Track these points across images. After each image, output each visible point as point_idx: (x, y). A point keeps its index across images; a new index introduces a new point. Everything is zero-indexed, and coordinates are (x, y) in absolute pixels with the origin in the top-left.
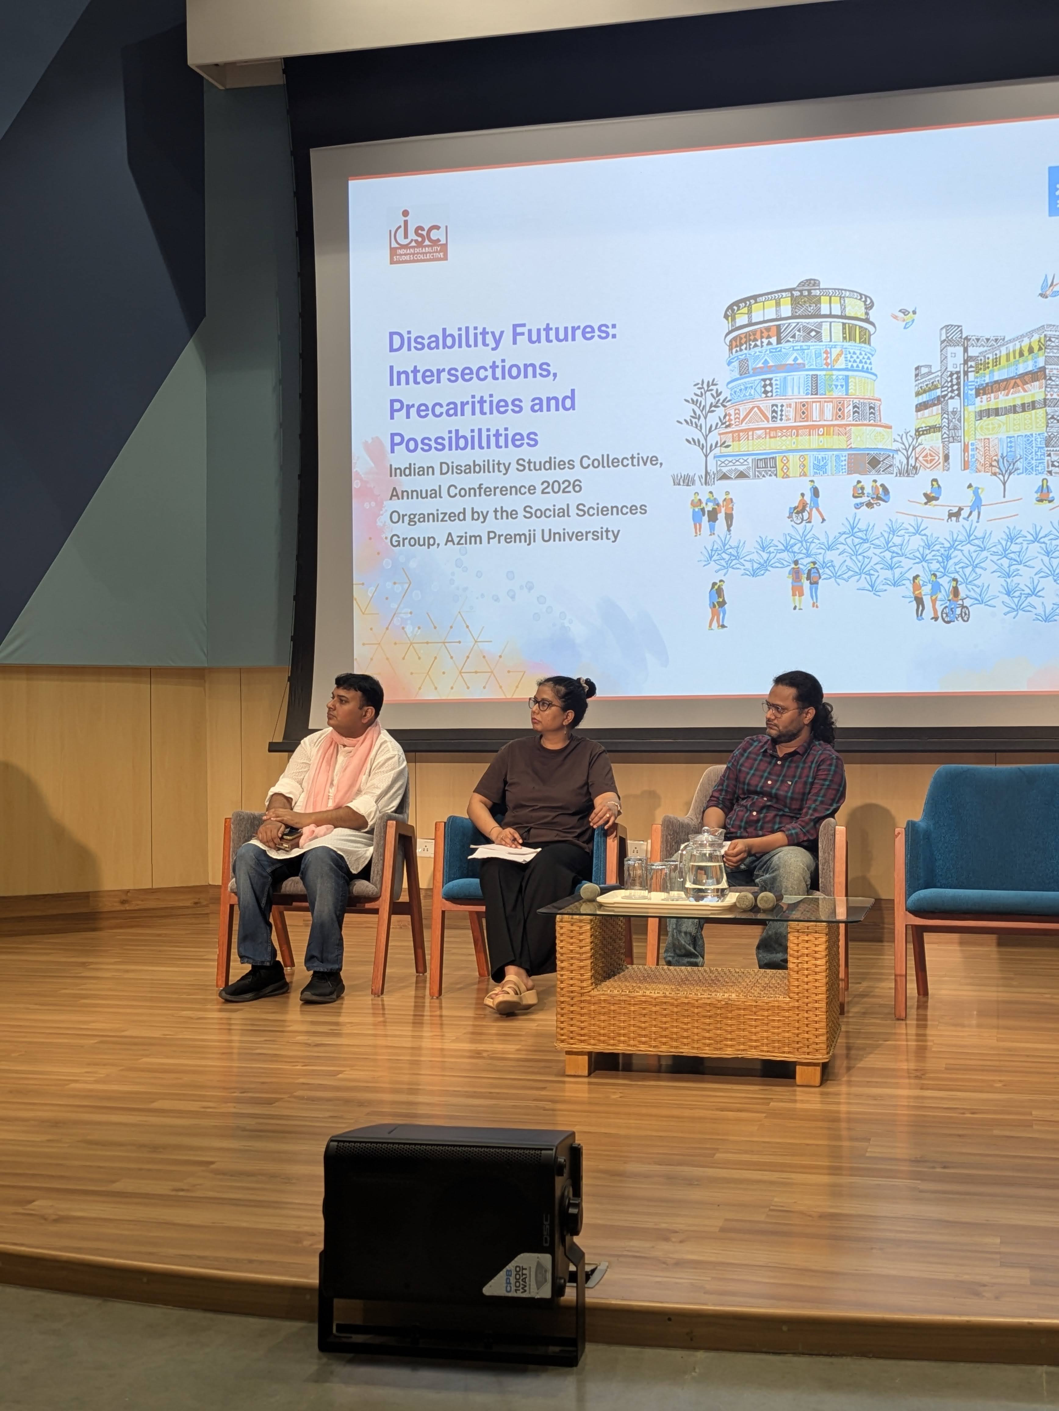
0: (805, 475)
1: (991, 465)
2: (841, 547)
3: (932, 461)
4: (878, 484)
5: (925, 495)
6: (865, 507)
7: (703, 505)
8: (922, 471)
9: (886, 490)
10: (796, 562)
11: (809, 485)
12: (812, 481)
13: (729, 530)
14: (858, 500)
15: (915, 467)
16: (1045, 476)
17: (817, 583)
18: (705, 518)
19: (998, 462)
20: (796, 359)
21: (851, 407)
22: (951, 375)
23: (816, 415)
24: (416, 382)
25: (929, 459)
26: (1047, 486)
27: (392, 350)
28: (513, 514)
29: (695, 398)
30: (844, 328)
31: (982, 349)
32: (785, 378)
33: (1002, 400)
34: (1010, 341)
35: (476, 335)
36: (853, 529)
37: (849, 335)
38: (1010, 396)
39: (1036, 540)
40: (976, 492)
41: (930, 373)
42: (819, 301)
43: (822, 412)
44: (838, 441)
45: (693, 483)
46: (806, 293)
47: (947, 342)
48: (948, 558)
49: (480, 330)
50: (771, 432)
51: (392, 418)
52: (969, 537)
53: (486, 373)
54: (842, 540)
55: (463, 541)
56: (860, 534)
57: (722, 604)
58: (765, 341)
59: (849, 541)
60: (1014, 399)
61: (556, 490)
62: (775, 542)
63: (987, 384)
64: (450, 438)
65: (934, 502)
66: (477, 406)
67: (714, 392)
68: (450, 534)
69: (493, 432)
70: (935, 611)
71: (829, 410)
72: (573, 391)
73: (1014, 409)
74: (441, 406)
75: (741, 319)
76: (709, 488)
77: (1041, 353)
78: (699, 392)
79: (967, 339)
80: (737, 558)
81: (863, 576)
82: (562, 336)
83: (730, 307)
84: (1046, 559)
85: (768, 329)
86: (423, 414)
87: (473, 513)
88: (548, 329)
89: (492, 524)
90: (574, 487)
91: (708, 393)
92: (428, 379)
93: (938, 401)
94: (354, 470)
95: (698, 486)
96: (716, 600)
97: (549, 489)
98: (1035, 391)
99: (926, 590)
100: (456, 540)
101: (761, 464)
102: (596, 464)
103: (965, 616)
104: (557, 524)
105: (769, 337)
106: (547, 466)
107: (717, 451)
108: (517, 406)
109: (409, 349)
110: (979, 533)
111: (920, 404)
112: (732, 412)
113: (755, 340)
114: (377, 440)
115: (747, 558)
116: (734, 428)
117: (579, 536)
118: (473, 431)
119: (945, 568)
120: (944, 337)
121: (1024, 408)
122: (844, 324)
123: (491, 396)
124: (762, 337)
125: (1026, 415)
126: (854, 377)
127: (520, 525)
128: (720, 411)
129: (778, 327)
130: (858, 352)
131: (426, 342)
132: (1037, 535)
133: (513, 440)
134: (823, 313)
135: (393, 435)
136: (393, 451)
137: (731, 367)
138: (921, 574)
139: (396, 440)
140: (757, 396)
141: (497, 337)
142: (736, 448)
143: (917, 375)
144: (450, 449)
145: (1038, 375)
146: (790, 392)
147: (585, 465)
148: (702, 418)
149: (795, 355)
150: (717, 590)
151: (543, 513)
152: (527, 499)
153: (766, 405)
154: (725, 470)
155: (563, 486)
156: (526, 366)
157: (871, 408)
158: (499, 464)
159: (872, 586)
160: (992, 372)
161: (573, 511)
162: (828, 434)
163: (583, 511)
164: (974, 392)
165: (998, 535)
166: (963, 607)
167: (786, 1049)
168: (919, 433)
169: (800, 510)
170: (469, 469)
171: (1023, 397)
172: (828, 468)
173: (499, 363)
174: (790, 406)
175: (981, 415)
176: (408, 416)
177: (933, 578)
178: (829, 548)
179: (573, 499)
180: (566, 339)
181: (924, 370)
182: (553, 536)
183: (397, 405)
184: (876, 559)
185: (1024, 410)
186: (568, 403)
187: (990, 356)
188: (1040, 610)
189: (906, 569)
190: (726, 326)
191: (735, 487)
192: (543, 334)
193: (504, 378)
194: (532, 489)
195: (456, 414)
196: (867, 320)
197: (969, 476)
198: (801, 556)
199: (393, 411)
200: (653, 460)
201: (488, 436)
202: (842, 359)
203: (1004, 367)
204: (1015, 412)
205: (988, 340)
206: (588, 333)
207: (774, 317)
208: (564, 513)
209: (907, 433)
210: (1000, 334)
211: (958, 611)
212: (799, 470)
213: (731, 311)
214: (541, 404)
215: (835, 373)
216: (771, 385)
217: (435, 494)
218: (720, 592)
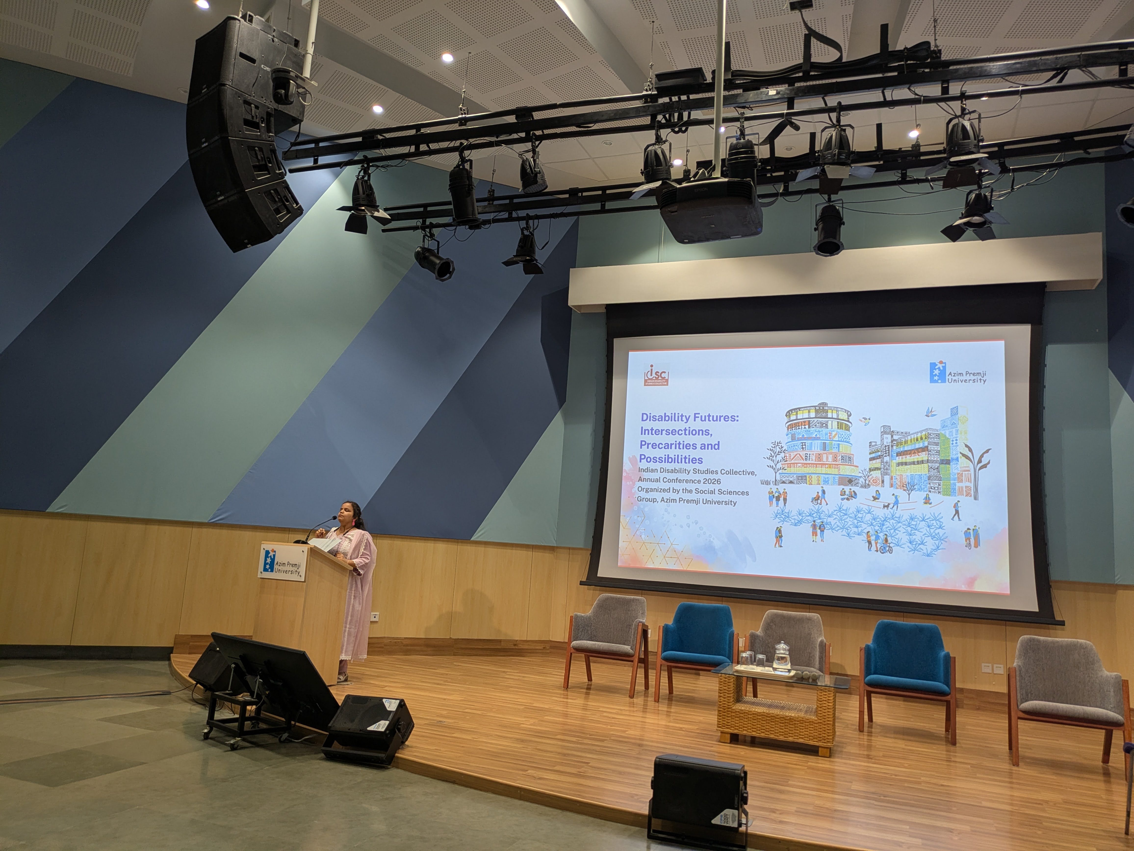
0: (819, 484)
1: (903, 486)
2: (835, 517)
3: (876, 482)
4: (852, 490)
5: (873, 497)
6: (845, 500)
7: (774, 494)
8: (872, 486)
9: (855, 494)
10: (814, 521)
11: (821, 489)
12: (822, 487)
13: (785, 505)
14: (843, 497)
15: (869, 485)
16: (927, 493)
17: (823, 531)
18: (774, 499)
19: (906, 485)
20: (816, 435)
21: (840, 457)
22: (886, 446)
23: (825, 459)
24: (652, 434)
25: (875, 481)
26: (929, 498)
27: (643, 420)
28: (690, 491)
29: (772, 448)
30: (838, 424)
31: (899, 436)
32: (811, 443)
33: (908, 459)
34: (912, 434)
35: (678, 416)
36: (840, 509)
37: (840, 426)
38: (912, 457)
39: (923, 520)
40: (896, 497)
41: (876, 445)
42: (827, 412)
43: (827, 458)
44: (835, 471)
45: (770, 484)
46: (822, 408)
47: (884, 433)
48: (883, 525)
49: (680, 415)
50: (805, 465)
51: (641, 448)
52: (893, 516)
53: (681, 432)
54: (835, 513)
55: (668, 501)
56: (843, 511)
57: (781, 537)
58: (803, 427)
59: (838, 514)
60: (914, 459)
61: (710, 482)
62: (805, 512)
63: (902, 451)
64: (665, 458)
65: (877, 500)
66: (677, 445)
67: (780, 447)
68: (663, 498)
69: (683, 457)
70: (877, 548)
71: (830, 457)
72: (719, 442)
73: (913, 463)
74: (662, 444)
75: (793, 417)
76: (777, 487)
77: (926, 440)
78: (773, 446)
79: (893, 432)
80: (788, 517)
81: (844, 530)
82: (715, 419)
83: (788, 412)
84: (928, 529)
85: (805, 422)
86: (654, 447)
87: (673, 490)
88: (709, 416)
89: (681, 495)
90: (717, 482)
91: (778, 447)
92: (657, 433)
93: (879, 457)
94: (624, 468)
95: (772, 485)
96: (778, 535)
97: (707, 482)
98: (923, 456)
99: (873, 538)
100: (665, 500)
101: (800, 478)
102: (727, 473)
103: (891, 551)
104: (709, 497)
105: (805, 425)
106: (706, 472)
107: (780, 471)
108: (695, 447)
109: (650, 420)
110: (897, 515)
111: (871, 458)
112: (788, 455)
113: (799, 426)
114: (634, 457)
115: (793, 518)
116: (788, 462)
117: (719, 503)
118: (675, 456)
119: (881, 529)
120: (882, 430)
121: (918, 463)
122: (838, 422)
123: (684, 442)
124: (802, 425)
125: (919, 466)
126: (842, 444)
127: (694, 496)
128: (783, 455)
129: (809, 421)
130: (844, 434)
131: (657, 418)
132: (924, 518)
133: (692, 461)
134: (829, 416)
135: (641, 455)
136: (640, 462)
137: (788, 437)
138: (871, 531)
139: (642, 457)
140: (799, 449)
141: (687, 417)
142: (788, 470)
143: (870, 446)
144: (665, 462)
145: (925, 449)
146: (813, 449)
147: (723, 473)
148: (774, 457)
149: (816, 433)
150: (779, 531)
151: (704, 492)
152: (697, 486)
153: (803, 453)
154: (784, 479)
155: (712, 481)
156: (699, 431)
157: (849, 458)
158: (685, 470)
159: (848, 534)
160: (904, 447)
161: (717, 492)
162: (830, 468)
163: (721, 492)
164: (895, 454)
165: (906, 517)
166: (889, 547)
168: (871, 470)
169: (816, 499)
170: (672, 471)
171: (918, 458)
172: (830, 482)
173: (687, 428)
174: (813, 454)
175: (899, 464)
176: (648, 448)
177: (876, 533)
178: (829, 517)
179: (717, 487)
180: (717, 420)
181: (873, 444)
182: (707, 502)
183: (643, 443)
184: (850, 523)
185: (918, 464)
186: (716, 447)
187: (903, 440)
188: (925, 551)
189: (864, 528)
190: (786, 419)
191: (788, 487)
192: (707, 418)
193: (689, 435)
194: (699, 482)
195: (668, 448)
196: (848, 421)
197: (893, 490)
198: (817, 519)
199: (641, 445)
200: (753, 473)
201: (681, 458)
202: (837, 436)
203: (909, 445)
204: (914, 464)
205: (902, 433)
206: (726, 418)
207: (807, 417)
208: (712, 492)
209: (865, 470)
210: (908, 431)
211: (887, 549)
212: (816, 482)
213: (789, 414)
214: (705, 446)
215: (833, 442)
216: (805, 445)
217: (658, 480)
218: (780, 531)
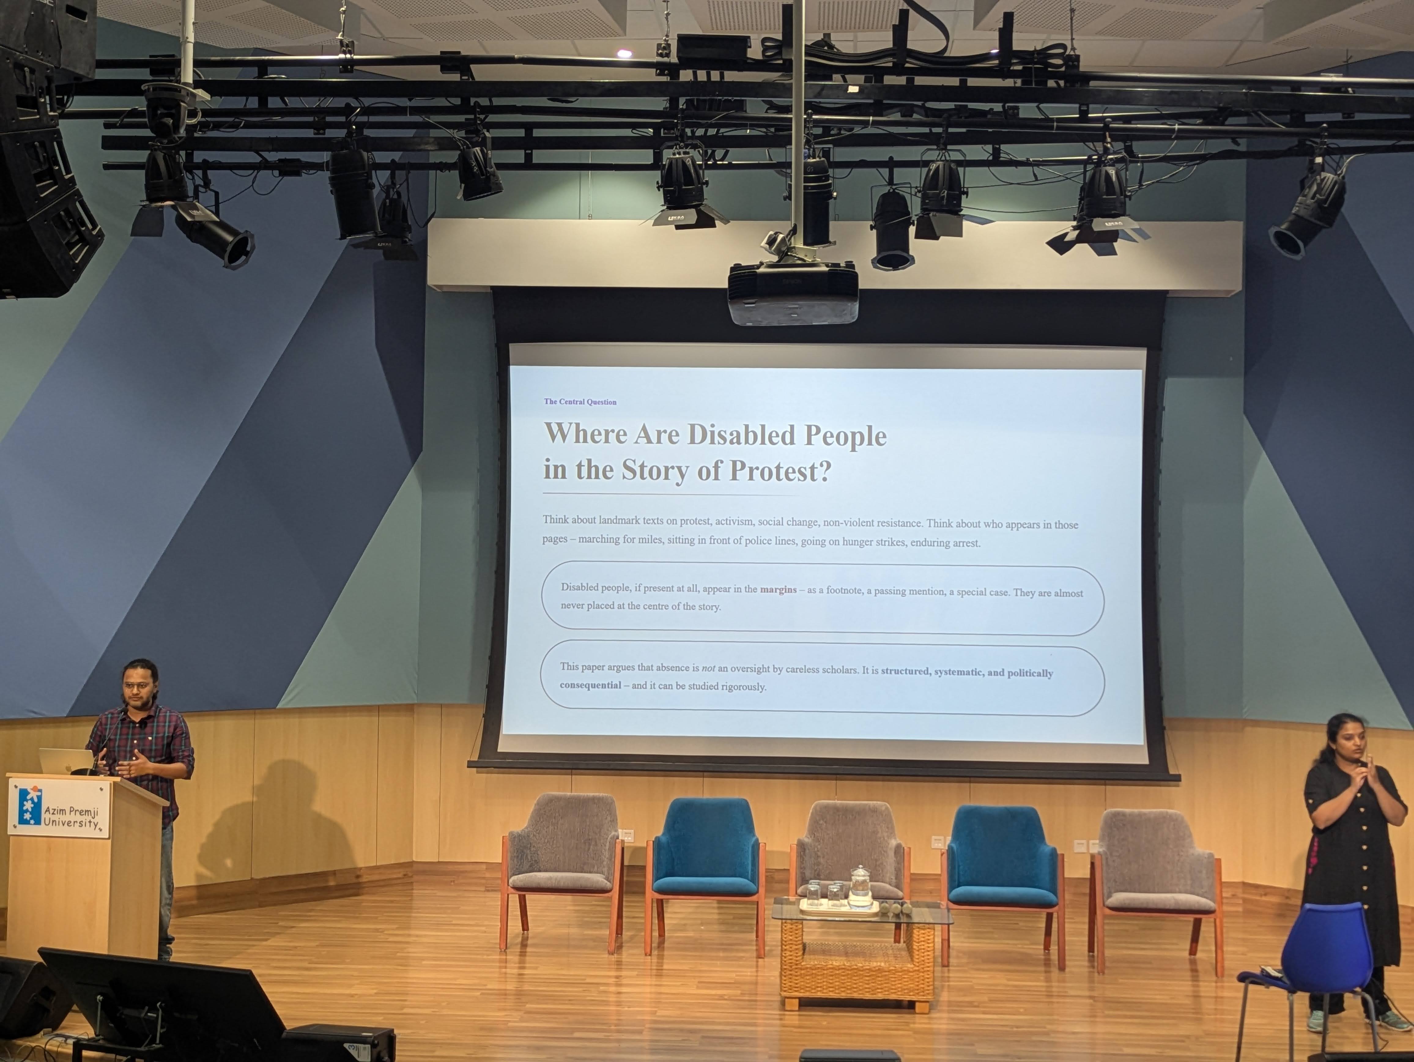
167: (911, 994)
